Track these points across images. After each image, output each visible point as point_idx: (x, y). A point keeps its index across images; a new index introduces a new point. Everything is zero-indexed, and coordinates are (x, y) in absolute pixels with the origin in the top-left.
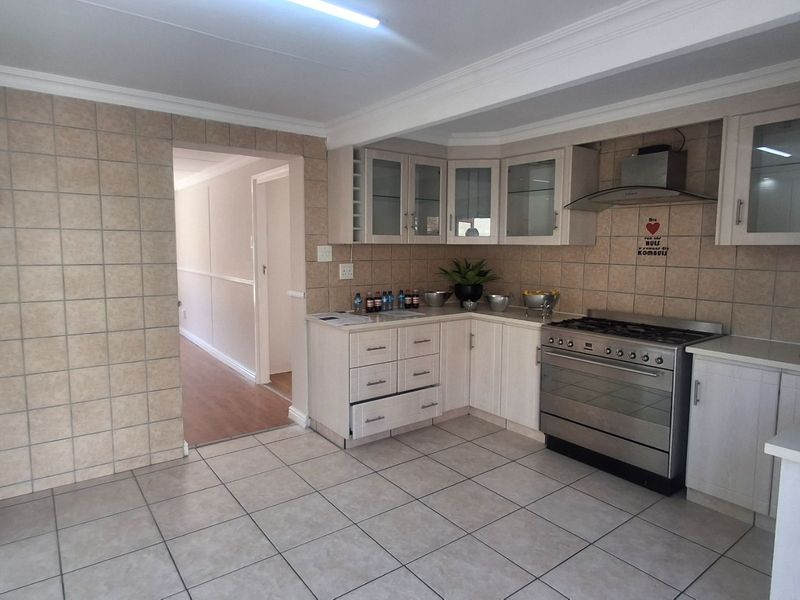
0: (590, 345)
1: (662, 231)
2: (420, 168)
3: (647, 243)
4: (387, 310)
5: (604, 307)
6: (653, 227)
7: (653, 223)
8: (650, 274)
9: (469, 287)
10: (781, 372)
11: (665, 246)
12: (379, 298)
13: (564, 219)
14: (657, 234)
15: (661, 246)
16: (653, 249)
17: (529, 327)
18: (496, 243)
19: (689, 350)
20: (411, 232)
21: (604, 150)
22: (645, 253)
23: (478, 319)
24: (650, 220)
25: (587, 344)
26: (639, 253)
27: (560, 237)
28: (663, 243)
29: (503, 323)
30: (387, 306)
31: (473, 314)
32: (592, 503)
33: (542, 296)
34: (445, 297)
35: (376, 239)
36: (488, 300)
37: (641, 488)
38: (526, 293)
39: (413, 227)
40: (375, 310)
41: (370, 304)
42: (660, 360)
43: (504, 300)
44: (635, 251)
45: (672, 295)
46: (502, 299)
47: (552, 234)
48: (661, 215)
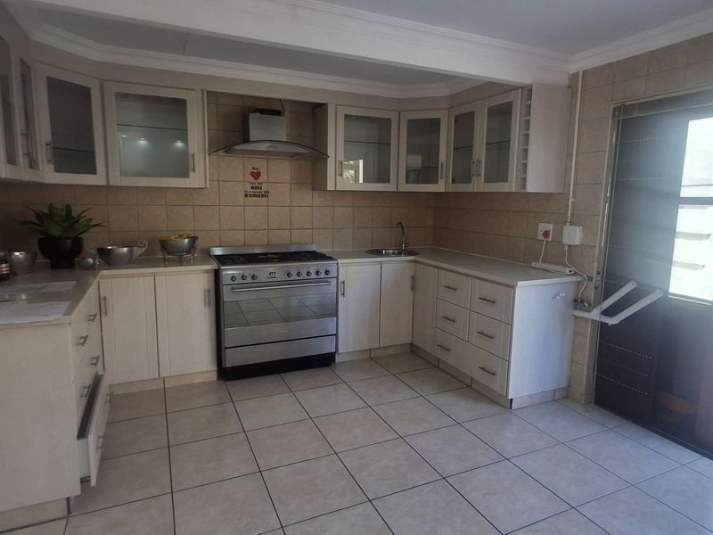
0: (274, 274)
1: (263, 178)
3: (252, 188)
6: (256, 175)
7: (255, 171)
8: (255, 212)
10: (381, 263)
11: (266, 189)
13: (201, 160)
14: (259, 180)
15: (263, 190)
16: (257, 192)
18: (104, 183)
22: (251, 196)
23: (112, 277)
24: (253, 168)
25: (271, 274)
26: (246, 196)
28: (264, 187)
29: (155, 275)
31: (104, 273)
32: (321, 391)
36: (106, 252)
37: (313, 370)
42: (327, 272)
43: (131, 252)
44: (243, 194)
45: (274, 227)
46: (125, 249)
47: (188, 177)
48: (261, 165)
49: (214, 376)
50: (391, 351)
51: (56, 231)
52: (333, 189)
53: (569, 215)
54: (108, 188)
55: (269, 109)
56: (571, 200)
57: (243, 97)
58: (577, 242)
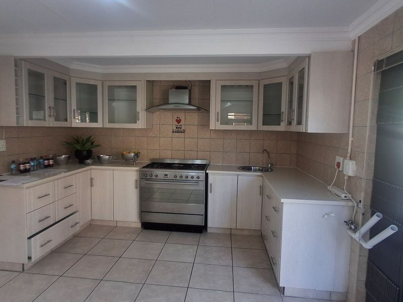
0: (167, 175)
1: (182, 123)
2: (56, 80)
3: (177, 128)
4: (34, 170)
5: (158, 157)
6: (179, 121)
7: (178, 119)
8: (178, 141)
9: (85, 152)
10: (238, 175)
12: (29, 163)
13: (142, 115)
14: (180, 124)
15: (182, 129)
16: (179, 130)
17: (129, 170)
18: (101, 127)
19: (207, 172)
20: (53, 119)
21: (155, 84)
22: (176, 132)
23: (96, 169)
25: (165, 175)
27: (141, 124)
28: (183, 128)
29: (113, 170)
30: (34, 167)
31: (93, 167)
32: (180, 247)
33: (133, 154)
34: (69, 158)
35: (31, 124)
36: (99, 158)
37: (191, 234)
38: (125, 153)
39: (54, 116)
40: (26, 171)
41: (22, 167)
42: (198, 177)
43: (109, 158)
44: (172, 131)
45: (188, 150)
46: (107, 157)
47: (136, 123)
48: (181, 116)
49: (139, 225)
50: (246, 233)
51: (78, 147)
52: (214, 129)
53: (349, 150)
54: (103, 129)
55: (180, 86)
56: (351, 139)
57: (173, 81)
58: (351, 174)
